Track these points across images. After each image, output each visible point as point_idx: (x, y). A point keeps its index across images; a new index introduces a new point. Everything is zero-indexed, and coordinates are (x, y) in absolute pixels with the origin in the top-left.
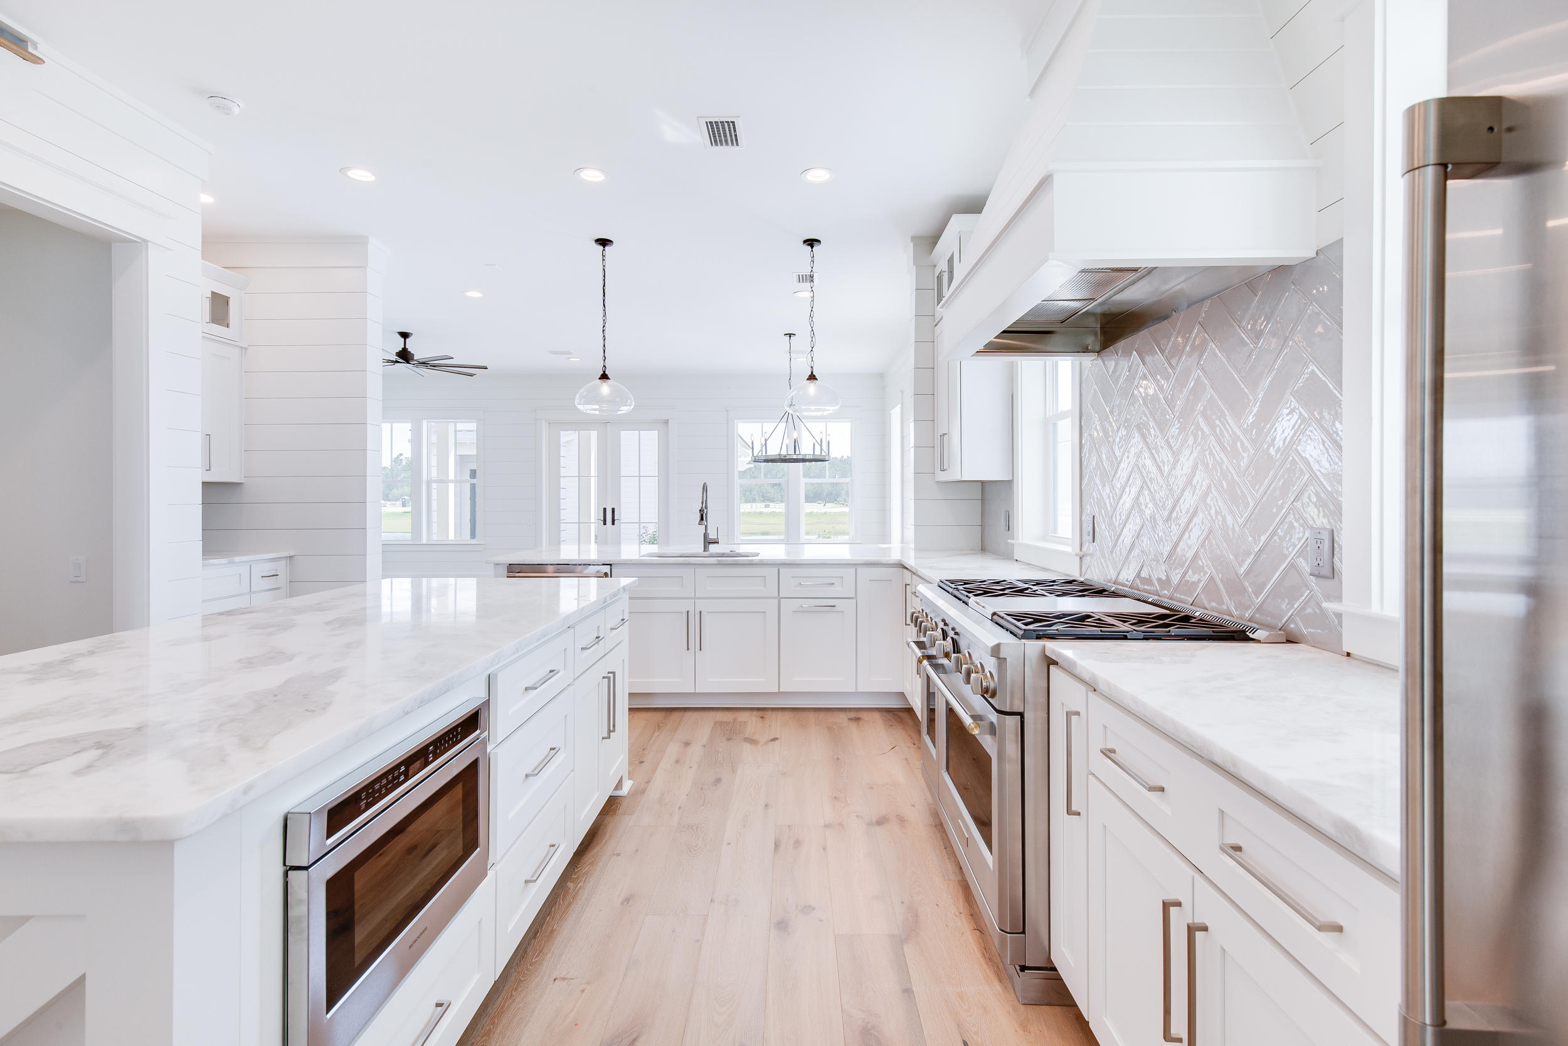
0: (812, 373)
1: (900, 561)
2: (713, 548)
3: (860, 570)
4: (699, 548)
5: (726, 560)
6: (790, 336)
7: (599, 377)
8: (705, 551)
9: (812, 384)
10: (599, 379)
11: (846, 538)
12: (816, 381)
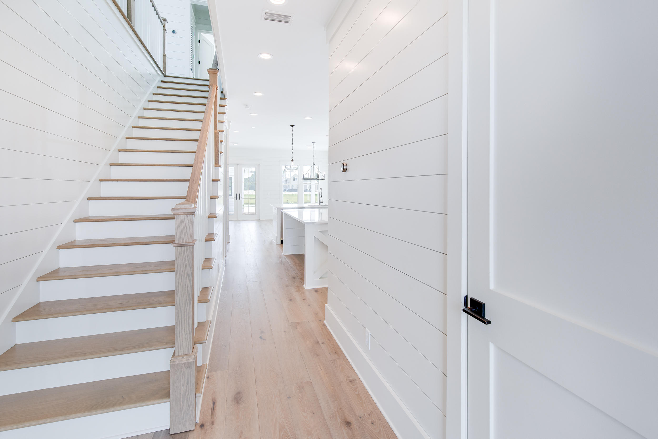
6: (314, 143)
7: (291, 160)
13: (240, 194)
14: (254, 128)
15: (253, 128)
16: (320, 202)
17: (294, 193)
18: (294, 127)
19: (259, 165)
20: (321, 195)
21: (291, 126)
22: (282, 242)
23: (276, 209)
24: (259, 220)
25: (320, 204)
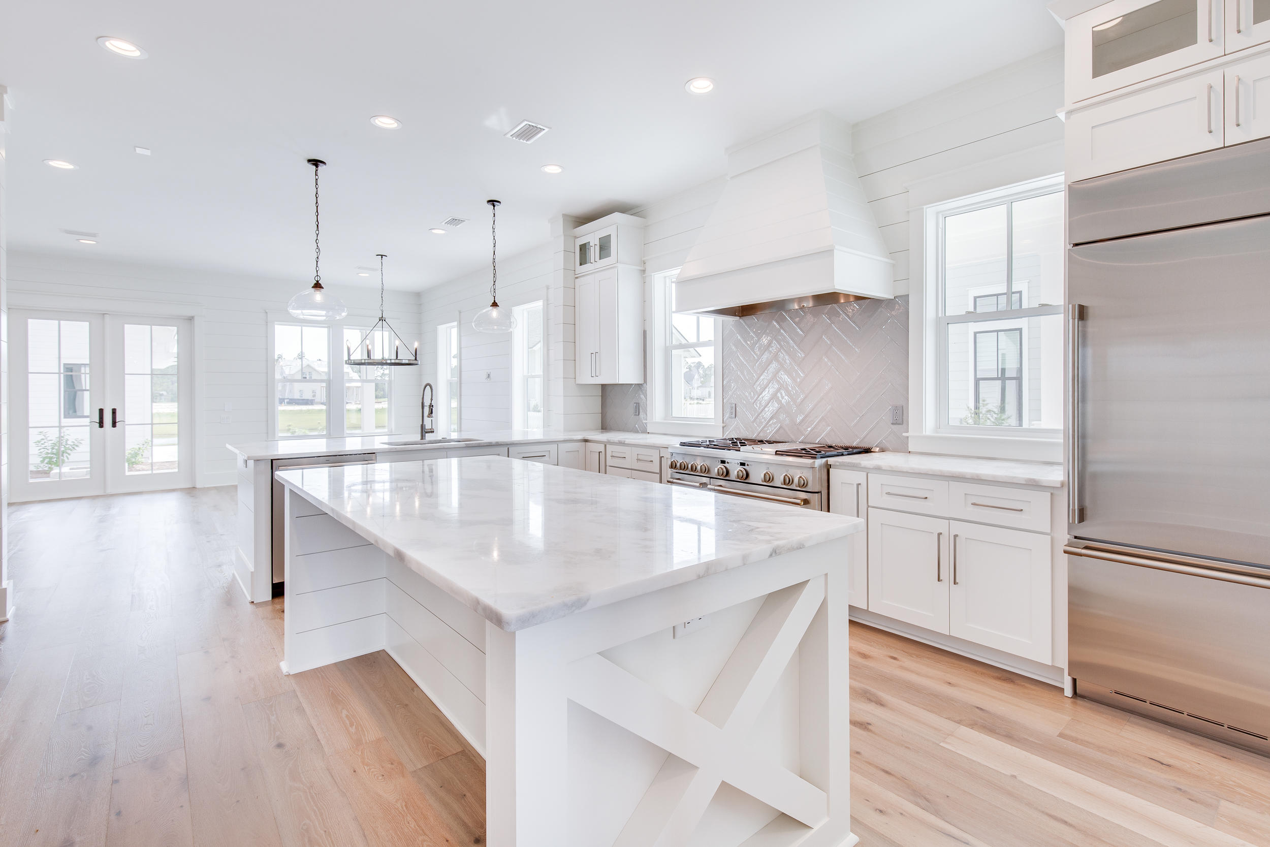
0: (495, 301)
1: (584, 438)
2: (429, 437)
3: (561, 445)
4: (417, 437)
5: (473, 443)
6: (382, 257)
7: (313, 285)
8: (422, 439)
9: (495, 310)
10: (313, 287)
11: (386, 430)
12: (498, 307)
13: (114, 412)
14: (148, 153)
15: (138, 150)
16: (424, 431)
17: (304, 408)
18: (321, 168)
19: (191, 319)
20: (431, 406)
21: (309, 161)
22: (278, 590)
23: (251, 463)
24: (191, 491)
25: (423, 437)
